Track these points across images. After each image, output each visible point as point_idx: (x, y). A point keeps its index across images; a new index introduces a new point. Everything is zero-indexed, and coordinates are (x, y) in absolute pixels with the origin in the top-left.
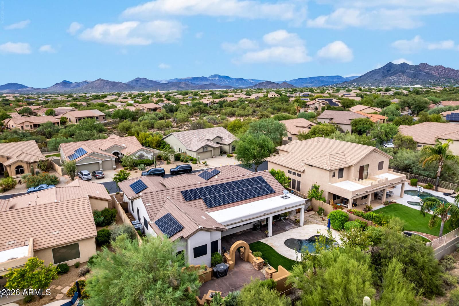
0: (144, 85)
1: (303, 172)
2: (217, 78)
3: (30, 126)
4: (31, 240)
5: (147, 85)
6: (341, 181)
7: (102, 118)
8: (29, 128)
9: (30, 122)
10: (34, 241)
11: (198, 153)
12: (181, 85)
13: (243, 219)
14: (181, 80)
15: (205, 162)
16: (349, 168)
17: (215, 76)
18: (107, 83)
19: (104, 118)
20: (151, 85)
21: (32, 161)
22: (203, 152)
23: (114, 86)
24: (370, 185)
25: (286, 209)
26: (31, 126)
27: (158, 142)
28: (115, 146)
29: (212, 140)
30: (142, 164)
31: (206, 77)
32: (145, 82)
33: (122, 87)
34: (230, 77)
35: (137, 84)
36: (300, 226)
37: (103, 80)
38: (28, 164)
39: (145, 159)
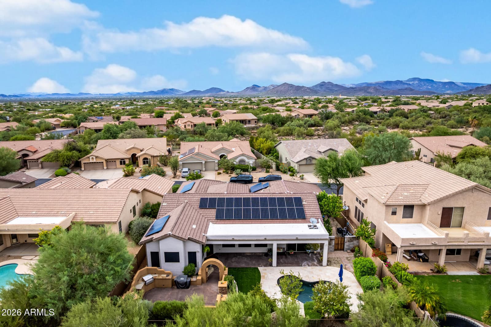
0: (329, 89)
1: (366, 201)
2: (417, 82)
3: (190, 125)
4: (74, 213)
5: (331, 90)
6: (407, 223)
7: (254, 121)
8: (190, 127)
9: (191, 122)
10: (76, 215)
11: (300, 165)
12: (369, 90)
13: (235, 238)
14: (371, 84)
15: (303, 176)
16: (423, 206)
17: (414, 79)
18: (291, 87)
19: (256, 122)
20: (336, 89)
21: (155, 155)
22: (306, 165)
23: (297, 90)
24: (444, 237)
25: (297, 239)
26: (192, 125)
27: (268, 149)
28: (223, 149)
29: (324, 152)
30: (239, 168)
31: (402, 81)
32: (330, 87)
33: (306, 91)
34: (434, 80)
35: (322, 88)
36: (322, 265)
37: (288, 84)
38: (152, 157)
39: (246, 164)
